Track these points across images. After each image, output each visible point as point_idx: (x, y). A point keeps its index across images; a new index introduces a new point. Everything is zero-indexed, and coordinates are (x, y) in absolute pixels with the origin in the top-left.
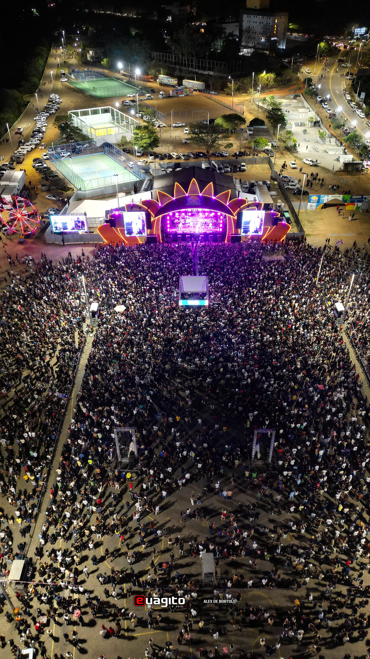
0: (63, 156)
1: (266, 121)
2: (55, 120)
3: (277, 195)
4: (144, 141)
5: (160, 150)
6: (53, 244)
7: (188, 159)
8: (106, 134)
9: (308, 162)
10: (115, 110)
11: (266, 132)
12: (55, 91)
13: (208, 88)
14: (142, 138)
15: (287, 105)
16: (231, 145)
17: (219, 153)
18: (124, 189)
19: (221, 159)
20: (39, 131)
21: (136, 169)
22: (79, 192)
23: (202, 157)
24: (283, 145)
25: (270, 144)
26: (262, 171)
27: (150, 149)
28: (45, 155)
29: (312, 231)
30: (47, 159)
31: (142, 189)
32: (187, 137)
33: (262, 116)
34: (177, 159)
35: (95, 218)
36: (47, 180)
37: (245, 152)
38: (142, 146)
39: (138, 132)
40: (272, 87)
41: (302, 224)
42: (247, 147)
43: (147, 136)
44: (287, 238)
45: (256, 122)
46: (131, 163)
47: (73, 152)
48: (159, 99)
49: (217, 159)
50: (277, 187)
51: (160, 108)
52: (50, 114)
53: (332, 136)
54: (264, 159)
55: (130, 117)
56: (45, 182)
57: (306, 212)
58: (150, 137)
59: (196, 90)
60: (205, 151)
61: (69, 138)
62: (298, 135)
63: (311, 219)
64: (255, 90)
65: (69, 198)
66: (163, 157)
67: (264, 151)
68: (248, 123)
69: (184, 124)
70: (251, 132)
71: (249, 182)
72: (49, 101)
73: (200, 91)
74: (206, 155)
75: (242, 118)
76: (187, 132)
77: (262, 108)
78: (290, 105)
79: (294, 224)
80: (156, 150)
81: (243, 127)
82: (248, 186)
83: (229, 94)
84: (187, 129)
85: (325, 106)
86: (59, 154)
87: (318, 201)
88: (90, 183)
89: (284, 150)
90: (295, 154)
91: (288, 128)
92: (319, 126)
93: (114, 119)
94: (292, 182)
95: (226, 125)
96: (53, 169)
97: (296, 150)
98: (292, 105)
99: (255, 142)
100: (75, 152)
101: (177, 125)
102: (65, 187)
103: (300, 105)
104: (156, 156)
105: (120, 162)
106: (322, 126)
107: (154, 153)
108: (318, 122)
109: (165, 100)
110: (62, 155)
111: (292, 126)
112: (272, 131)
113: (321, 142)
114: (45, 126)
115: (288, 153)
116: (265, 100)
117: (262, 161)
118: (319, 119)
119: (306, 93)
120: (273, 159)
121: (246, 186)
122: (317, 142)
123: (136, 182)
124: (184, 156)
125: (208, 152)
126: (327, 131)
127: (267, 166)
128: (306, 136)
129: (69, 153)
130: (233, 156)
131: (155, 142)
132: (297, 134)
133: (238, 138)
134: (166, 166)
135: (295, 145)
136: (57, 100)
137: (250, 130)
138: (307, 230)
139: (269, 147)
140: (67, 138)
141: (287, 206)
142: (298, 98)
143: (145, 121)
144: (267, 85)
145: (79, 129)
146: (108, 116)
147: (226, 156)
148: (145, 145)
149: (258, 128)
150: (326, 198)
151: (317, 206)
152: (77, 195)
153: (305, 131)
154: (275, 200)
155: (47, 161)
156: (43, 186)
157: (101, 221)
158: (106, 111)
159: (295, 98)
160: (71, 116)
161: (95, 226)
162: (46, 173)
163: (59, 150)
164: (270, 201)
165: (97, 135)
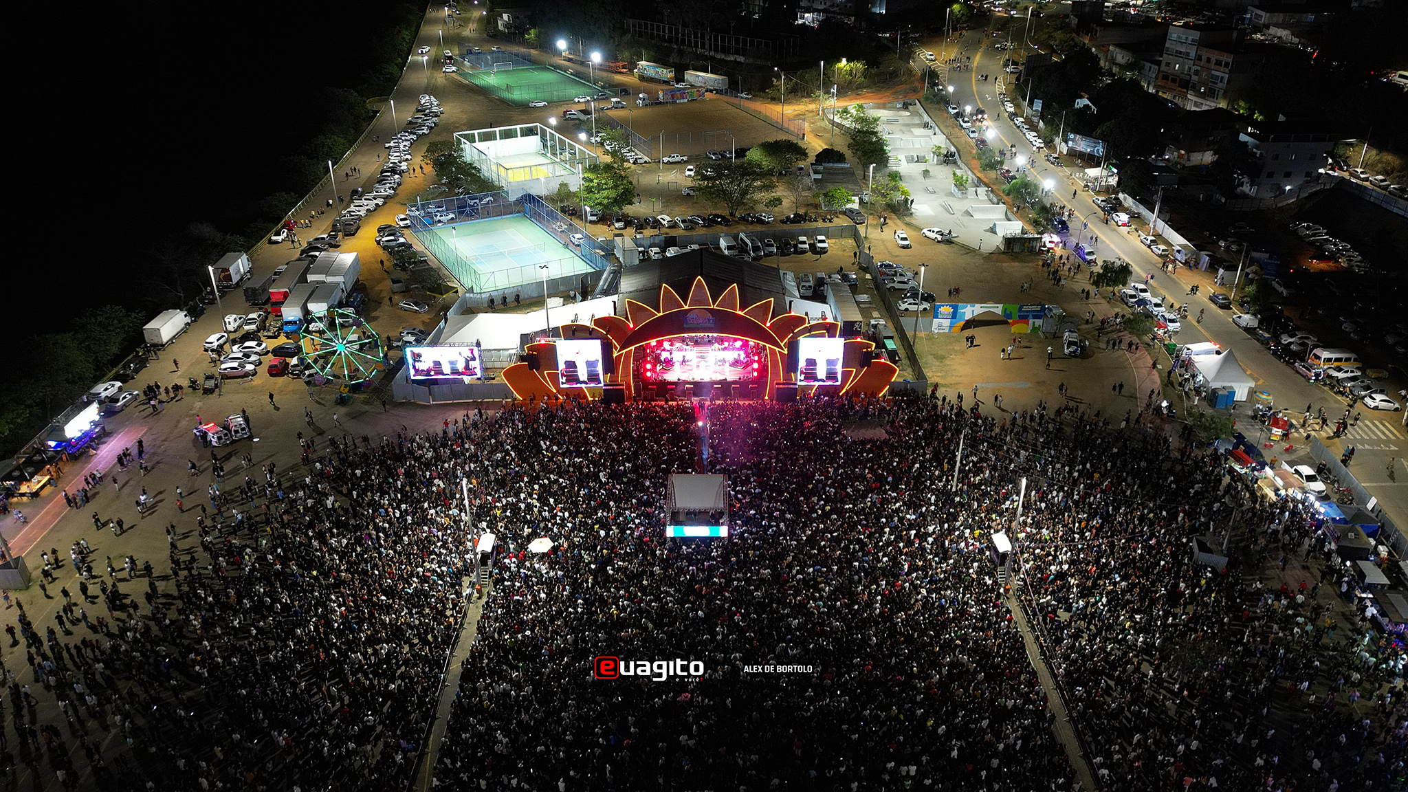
0: (440, 221)
1: (848, 154)
2: (427, 151)
3: (870, 303)
4: (605, 193)
5: (637, 209)
6: (409, 405)
7: (692, 228)
8: (528, 178)
9: (933, 236)
10: (548, 130)
11: (850, 174)
12: (431, 90)
13: (733, 87)
14: (600, 188)
15: (889, 122)
16: (778, 201)
17: (755, 217)
18: (562, 288)
19: (759, 228)
20: (394, 171)
21: (586, 249)
22: (467, 295)
23: (720, 223)
24: (882, 201)
25: (856, 199)
26: (841, 253)
27: (615, 209)
28: (402, 220)
29: (942, 377)
30: (407, 227)
31: (598, 290)
32: (689, 183)
33: (841, 145)
34: (669, 227)
35: (499, 350)
36: (404, 269)
37: (806, 214)
38: (600, 204)
39: (592, 176)
40: (860, 87)
41: (921, 362)
42: (811, 205)
43: (610, 183)
44: (891, 392)
45: (828, 155)
46: (578, 236)
47: (461, 213)
48: (637, 107)
49: (751, 227)
50: (872, 285)
51: (639, 125)
52: (419, 136)
53: (980, 182)
54: (843, 229)
55: (577, 146)
56: (400, 274)
57: (930, 337)
58: (616, 187)
59: (711, 91)
60: (726, 213)
61: (453, 183)
62: (914, 179)
63: (941, 352)
64: (827, 92)
65: (446, 308)
66: (641, 225)
67: (844, 213)
68: (812, 158)
69: (685, 158)
70: (819, 176)
71: (814, 276)
72: (418, 111)
73: (718, 92)
74: (728, 221)
75: (800, 148)
76: (692, 173)
77: (839, 126)
78: (897, 120)
79: (905, 362)
80: (628, 209)
81: (801, 164)
82: (811, 284)
83: (775, 100)
84: (691, 167)
85: (965, 125)
86: (430, 216)
87: (954, 316)
88: (492, 278)
89: (885, 210)
90: (907, 219)
91: (892, 166)
92: (955, 163)
93: (545, 146)
94: (901, 275)
95: (766, 162)
96: (418, 247)
97: (908, 209)
98: (901, 121)
99: (826, 195)
100: (465, 212)
101: (671, 160)
102: (439, 285)
103: (916, 121)
104: (628, 222)
105: (554, 233)
106: (959, 162)
107: (623, 215)
108: (953, 155)
109: (649, 110)
110: (438, 218)
111: (899, 161)
112: (859, 173)
113: (959, 194)
114: (407, 160)
115: (894, 216)
116: (845, 111)
117: (841, 233)
118: (953, 149)
119: (927, 99)
120: (861, 229)
121: (807, 284)
122: (951, 194)
123: (587, 274)
124: (683, 221)
125: (731, 214)
126: (969, 173)
127: (851, 242)
128: (928, 182)
129: (452, 216)
130: (783, 222)
131: (627, 195)
132: (911, 178)
133: (791, 187)
134: (647, 243)
135: (906, 200)
136: (435, 109)
137: (816, 172)
138: (933, 374)
139: (856, 206)
140: (449, 184)
141: (890, 325)
142: (910, 107)
143: (607, 152)
144: (850, 82)
145: (475, 168)
146: (535, 141)
147: (768, 223)
148: (605, 201)
149: (831, 168)
150: (970, 311)
151: (951, 327)
152: (465, 301)
153: (926, 173)
154: (866, 313)
155: (406, 232)
156: (394, 282)
157: (510, 356)
158: (529, 132)
159: (906, 107)
160: (459, 142)
161: (498, 365)
162: (402, 257)
163: (432, 209)
164: (856, 316)
165: (511, 180)
